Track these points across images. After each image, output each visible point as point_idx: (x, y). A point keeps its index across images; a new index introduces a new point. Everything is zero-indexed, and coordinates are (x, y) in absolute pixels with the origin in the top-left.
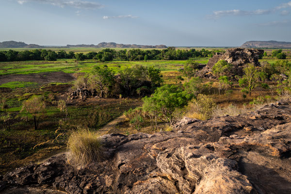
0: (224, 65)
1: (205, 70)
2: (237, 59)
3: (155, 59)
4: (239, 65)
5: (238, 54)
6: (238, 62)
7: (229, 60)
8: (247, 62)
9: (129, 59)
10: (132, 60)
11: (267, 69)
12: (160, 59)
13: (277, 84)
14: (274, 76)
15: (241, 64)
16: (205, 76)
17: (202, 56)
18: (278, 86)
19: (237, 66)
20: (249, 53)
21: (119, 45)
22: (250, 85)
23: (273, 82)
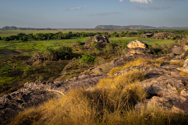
0: (95, 43)
1: (85, 45)
2: (100, 40)
3: (53, 39)
4: (101, 43)
5: (100, 38)
6: (100, 41)
7: (96, 41)
8: (104, 41)
9: (39, 40)
10: (40, 40)
11: (112, 44)
12: (56, 39)
13: (117, 51)
14: (116, 47)
15: (102, 43)
16: (87, 48)
17: (77, 36)
18: (118, 52)
19: (100, 43)
20: (105, 37)
21: (19, 28)
22: (108, 52)
23: (116, 50)
